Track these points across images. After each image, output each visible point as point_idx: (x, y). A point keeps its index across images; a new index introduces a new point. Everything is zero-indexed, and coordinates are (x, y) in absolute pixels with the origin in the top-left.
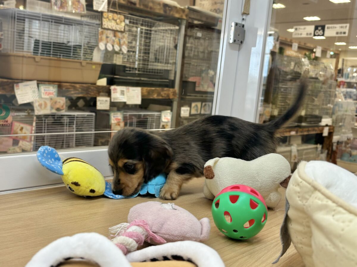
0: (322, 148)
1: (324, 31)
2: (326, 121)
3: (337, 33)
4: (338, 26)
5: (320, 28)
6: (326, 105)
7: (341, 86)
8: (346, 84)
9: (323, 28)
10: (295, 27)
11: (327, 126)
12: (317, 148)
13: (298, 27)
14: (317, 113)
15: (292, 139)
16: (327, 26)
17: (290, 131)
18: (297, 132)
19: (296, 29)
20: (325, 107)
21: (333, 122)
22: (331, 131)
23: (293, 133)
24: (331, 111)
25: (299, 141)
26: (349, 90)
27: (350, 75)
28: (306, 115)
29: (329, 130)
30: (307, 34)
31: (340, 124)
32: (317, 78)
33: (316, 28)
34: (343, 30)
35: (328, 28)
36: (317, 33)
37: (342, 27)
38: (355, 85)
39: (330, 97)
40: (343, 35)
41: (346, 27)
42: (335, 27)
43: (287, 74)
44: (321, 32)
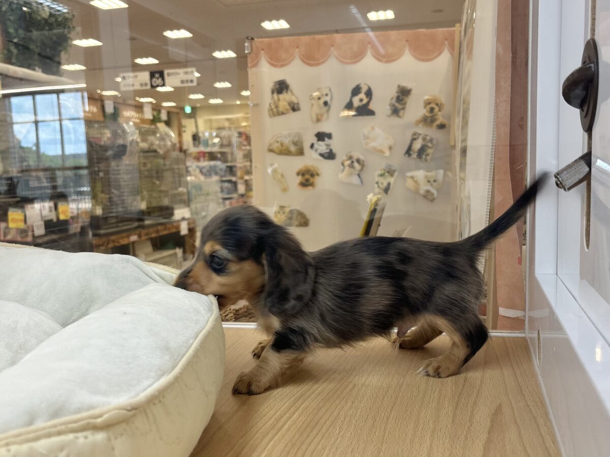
0: (184, 252)
1: (163, 79)
2: (180, 213)
3: (182, 82)
4: (181, 71)
5: (157, 75)
6: (176, 189)
7: (202, 159)
8: (207, 155)
9: (162, 75)
10: (121, 75)
11: (183, 219)
12: (175, 254)
13: (126, 75)
14: (166, 202)
15: (137, 247)
16: (166, 72)
17: (128, 236)
18: (140, 236)
19: (124, 78)
20: (176, 192)
21: (192, 214)
22: (192, 226)
23: (134, 238)
24: (186, 197)
25: (149, 248)
26: (212, 163)
27: (210, 142)
28: (148, 208)
29: (189, 224)
30: (141, 85)
31: (204, 214)
32: (155, 151)
33: (152, 75)
34: (189, 77)
35: (169, 74)
36: (155, 82)
37: (186, 73)
38: (219, 156)
39: (180, 176)
40: (190, 84)
41: (192, 72)
42: (178, 74)
43: (105, 148)
44: (160, 81)
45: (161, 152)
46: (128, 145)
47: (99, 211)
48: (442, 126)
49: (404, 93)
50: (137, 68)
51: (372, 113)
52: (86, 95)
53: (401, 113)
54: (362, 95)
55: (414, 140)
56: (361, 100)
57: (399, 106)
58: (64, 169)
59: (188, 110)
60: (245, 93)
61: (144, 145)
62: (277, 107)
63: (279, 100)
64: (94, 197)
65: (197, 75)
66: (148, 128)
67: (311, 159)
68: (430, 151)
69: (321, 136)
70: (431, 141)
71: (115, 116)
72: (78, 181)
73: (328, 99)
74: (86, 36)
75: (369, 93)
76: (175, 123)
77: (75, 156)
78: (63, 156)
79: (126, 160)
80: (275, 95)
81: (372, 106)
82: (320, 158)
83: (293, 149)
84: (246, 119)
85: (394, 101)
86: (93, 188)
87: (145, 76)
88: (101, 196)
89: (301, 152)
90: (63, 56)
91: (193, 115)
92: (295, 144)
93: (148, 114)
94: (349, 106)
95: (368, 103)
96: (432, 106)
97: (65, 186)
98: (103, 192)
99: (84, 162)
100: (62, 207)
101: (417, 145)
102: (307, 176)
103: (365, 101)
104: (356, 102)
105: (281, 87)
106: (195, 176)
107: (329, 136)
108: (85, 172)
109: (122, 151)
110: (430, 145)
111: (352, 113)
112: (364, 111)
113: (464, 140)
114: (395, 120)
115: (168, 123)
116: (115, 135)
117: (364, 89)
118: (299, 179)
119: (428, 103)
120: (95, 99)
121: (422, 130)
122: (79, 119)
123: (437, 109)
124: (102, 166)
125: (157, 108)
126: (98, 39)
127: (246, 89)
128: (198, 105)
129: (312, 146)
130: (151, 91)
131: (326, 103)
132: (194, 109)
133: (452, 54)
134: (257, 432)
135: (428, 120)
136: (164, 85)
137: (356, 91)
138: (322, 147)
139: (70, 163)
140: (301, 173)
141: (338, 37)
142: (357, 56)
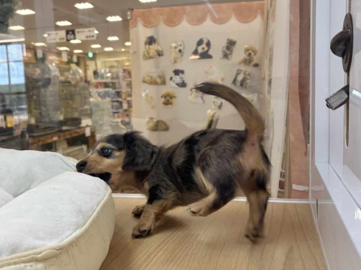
0: (88, 147)
1: (74, 35)
2: (85, 122)
3: (87, 37)
4: (86, 30)
5: (71, 33)
6: (83, 106)
7: (99, 87)
8: (103, 84)
9: (73, 32)
10: (48, 33)
11: (87, 126)
12: (82, 149)
13: (50, 32)
14: (76, 115)
15: (57, 144)
16: (76, 30)
17: (52, 137)
18: (59, 137)
19: (49, 35)
20: (82, 108)
21: (93, 122)
22: (93, 130)
23: (55, 138)
24: (89, 112)
25: (65, 145)
26: (106, 89)
27: (105, 76)
28: (65, 119)
29: (91, 129)
30: (60, 39)
31: (101, 122)
32: (69, 82)
33: (67, 33)
34: (91, 34)
35: (78, 32)
36: (70, 37)
37: (90, 31)
38: (111, 85)
39: (85, 99)
40: (92, 39)
41: (93, 31)
42: (84, 32)
43: (37, 81)
44: (72, 36)
45: (73, 82)
46: (52, 78)
47: (33, 121)
48: (256, 65)
49: (231, 44)
50: (58, 28)
51: (210, 57)
52: (24, 46)
53: (230, 56)
54: (204, 46)
55: (238, 74)
56: (203, 49)
57: (228, 52)
58: (10, 94)
59: (91, 55)
60: (128, 44)
61: (62, 78)
62: (148, 53)
63: (149, 49)
64: (30, 112)
65: (96, 32)
66: (64, 67)
67: (171, 87)
68: (248, 81)
69: (177, 72)
70: (249, 75)
71: (43, 59)
72: (19, 101)
73: (181, 48)
74: (25, 8)
75: (208, 44)
76: (82, 64)
77: (18, 85)
78: (10, 86)
79: (51, 88)
80: (147, 46)
81: (211, 52)
82: (177, 86)
83: (159, 80)
84: (128, 60)
85: (225, 49)
86: (29, 106)
87: (63, 33)
88: (35, 111)
89: (164, 83)
90: (10, 21)
91: (94, 58)
92: (160, 77)
93: (65, 58)
94: (195, 52)
95: (208, 51)
96: (250, 52)
97: (11, 105)
98: (35, 109)
99: (23, 89)
100: (9, 118)
101: (240, 78)
102: (168, 98)
103: (206, 49)
104: (200, 50)
105: (151, 41)
106: (95, 98)
107: (182, 72)
108: (23, 96)
109: (48, 82)
110: (248, 77)
111: (197, 57)
112: (205, 55)
113: (270, 75)
114: (225, 61)
115: (78, 64)
116: (43, 72)
117: (205, 41)
118: (163, 100)
119: (247, 50)
120: (31, 48)
121: (243, 68)
122: (20, 61)
123: (253, 54)
124: (35, 92)
125: (70, 54)
126: (33, 10)
127: (128, 41)
128: (97, 52)
129: (171, 79)
130: (67, 43)
131: (180, 51)
132: (94, 54)
133: (263, 18)
134: (135, 264)
135: (248, 61)
136: (75, 39)
137: (200, 43)
138: (177, 79)
139: (14, 90)
140: (165, 96)
141: (188, 8)
142: (200, 20)
